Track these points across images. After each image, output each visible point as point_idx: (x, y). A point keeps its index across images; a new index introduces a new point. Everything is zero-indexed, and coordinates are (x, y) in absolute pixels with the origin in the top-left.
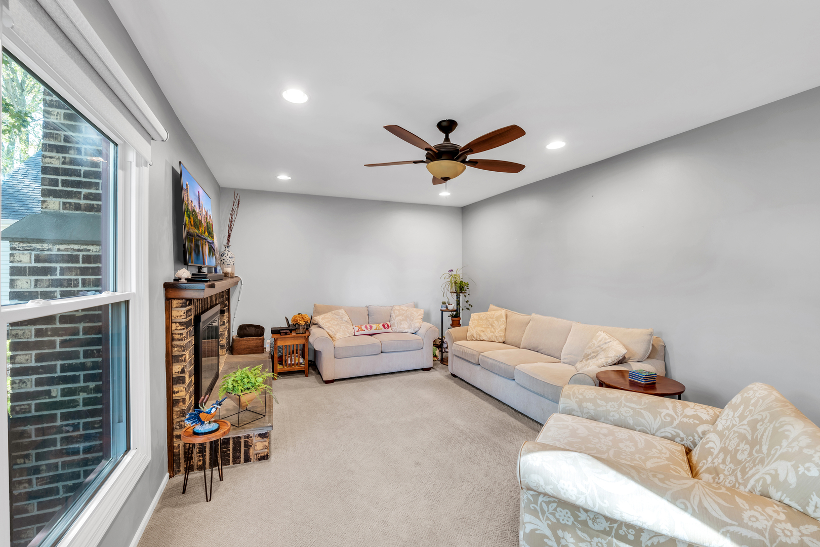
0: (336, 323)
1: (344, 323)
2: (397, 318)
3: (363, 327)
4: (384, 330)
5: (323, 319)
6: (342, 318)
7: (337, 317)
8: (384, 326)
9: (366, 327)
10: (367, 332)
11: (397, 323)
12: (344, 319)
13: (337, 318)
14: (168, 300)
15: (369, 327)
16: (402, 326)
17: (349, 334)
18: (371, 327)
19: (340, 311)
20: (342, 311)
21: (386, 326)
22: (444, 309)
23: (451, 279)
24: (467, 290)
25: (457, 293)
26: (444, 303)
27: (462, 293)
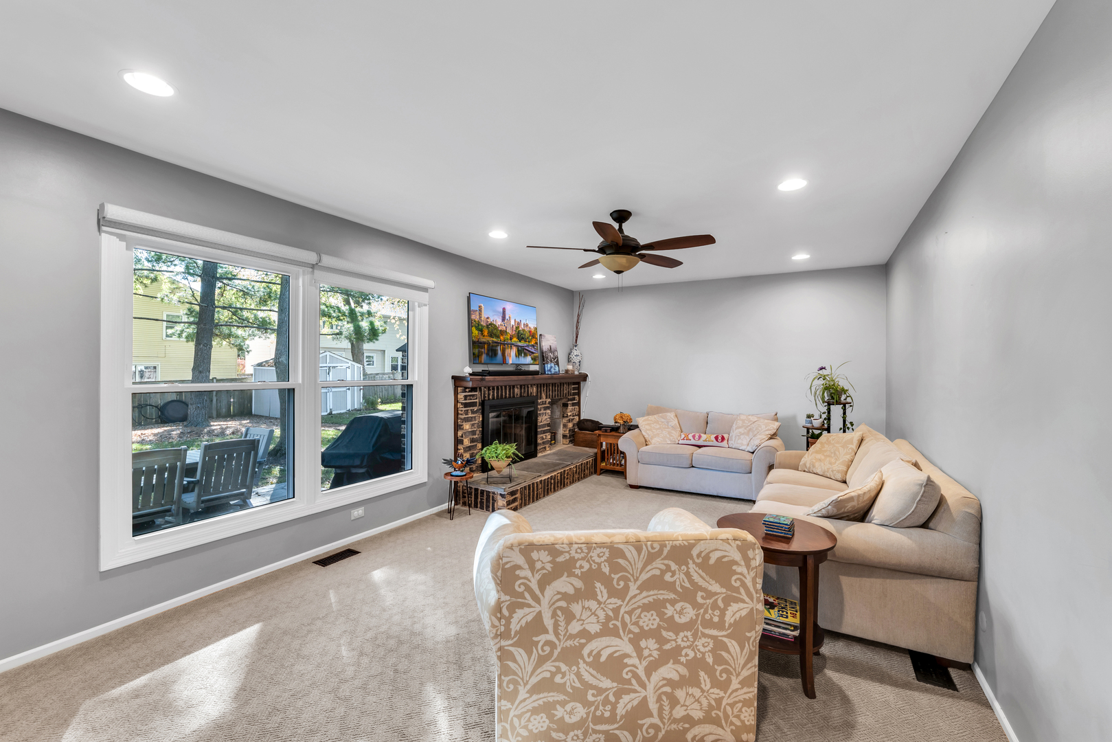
0: (658, 426)
1: (668, 428)
2: (737, 431)
3: (690, 437)
4: (715, 443)
5: (643, 421)
6: (668, 422)
7: (663, 420)
8: (716, 438)
9: (694, 437)
10: (693, 442)
11: (736, 437)
12: (670, 423)
13: (663, 422)
14: (456, 387)
15: (697, 437)
16: (740, 441)
17: (671, 441)
18: (700, 437)
19: (669, 414)
20: (671, 415)
21: (720, 438)
22: (809, 425)
23: (821, 382)
24: (849, 400)
25: (829, 404)
26: (809, 416)
27: (838, 403)
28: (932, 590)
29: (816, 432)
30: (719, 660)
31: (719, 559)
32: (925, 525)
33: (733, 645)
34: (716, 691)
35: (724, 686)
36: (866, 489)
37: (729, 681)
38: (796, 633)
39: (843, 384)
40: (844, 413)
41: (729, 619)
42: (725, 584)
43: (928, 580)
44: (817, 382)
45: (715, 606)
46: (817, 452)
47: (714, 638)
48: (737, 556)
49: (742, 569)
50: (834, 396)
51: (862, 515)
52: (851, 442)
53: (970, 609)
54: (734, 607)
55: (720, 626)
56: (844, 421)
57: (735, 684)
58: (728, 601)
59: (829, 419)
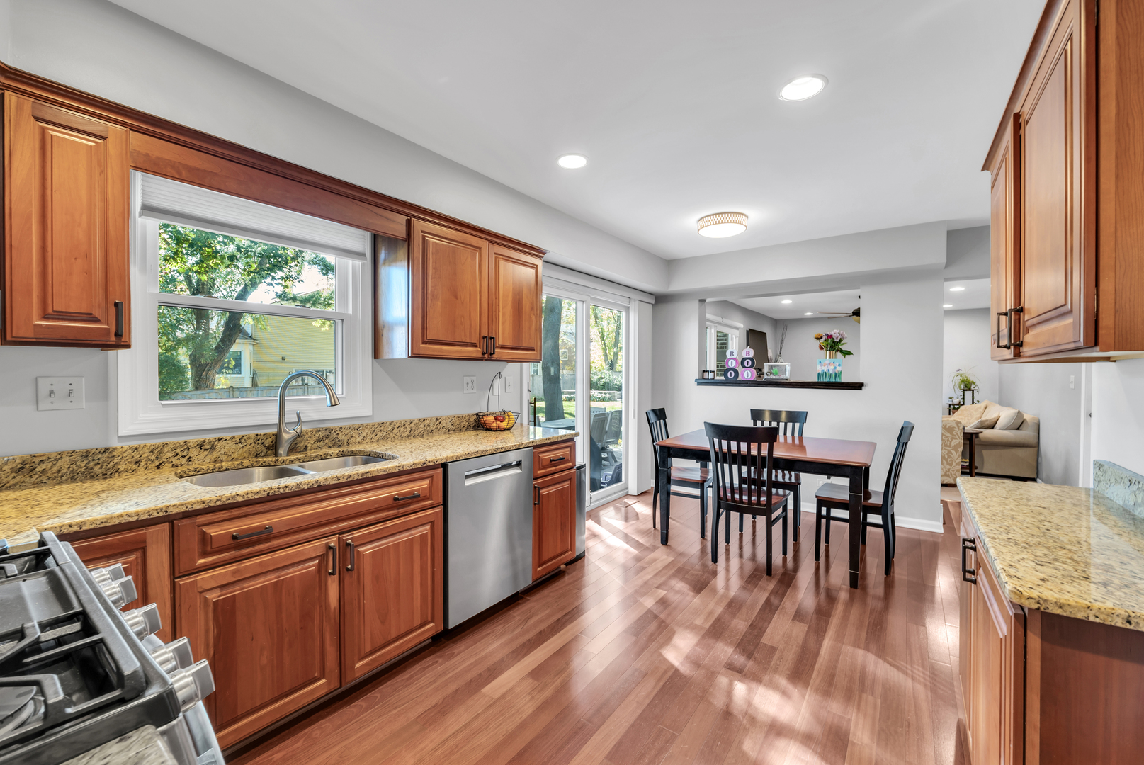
22: (951, 403)
23: (959, 377)
24: (976, 388)
25: (964, 390)
26: (951, 398)
27: (970, 390)
28: (1020, 452)
29: (956, 407)
30: (949, 457)
31: (950, 427)
32: (1018, 429)
33: (954, 452)
34: (948, 467)
35: (951, 465)
36: (993, 417)
37: (952, 463)
38: (968, 464)
39: (972, 379)
40: (973, 396)
41: (953, 444)
42: (952, 433)
43: (1019, 448)
44: (956, 378)
45: (948, 440)
46: (960, 415)
47: (948, 450)
48: (955, 426)
49: (957, 429)
50: (967, 386)
51: (992, 427)
52: (980, 408)
53: (1035, 458)
54: (954, 441)
55: (950, 446)
56: (973, 400)
57: (954, 464)
58: (952, 439)
59: (963, 399)
